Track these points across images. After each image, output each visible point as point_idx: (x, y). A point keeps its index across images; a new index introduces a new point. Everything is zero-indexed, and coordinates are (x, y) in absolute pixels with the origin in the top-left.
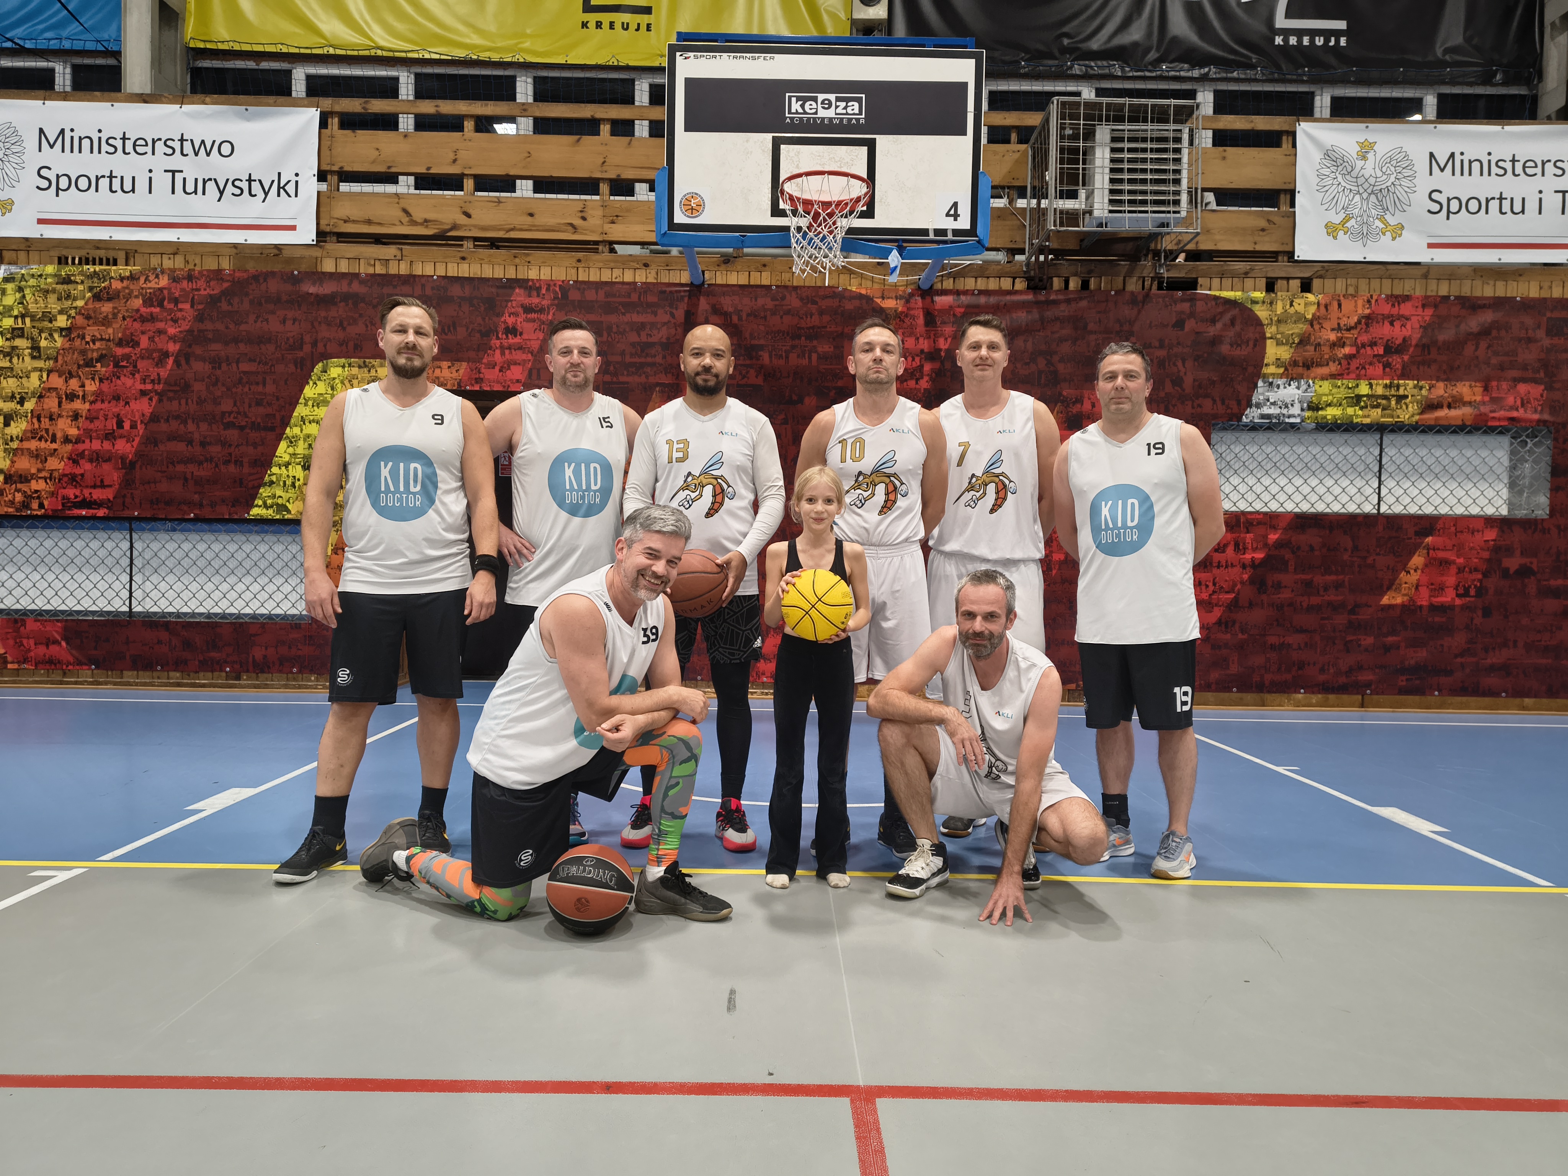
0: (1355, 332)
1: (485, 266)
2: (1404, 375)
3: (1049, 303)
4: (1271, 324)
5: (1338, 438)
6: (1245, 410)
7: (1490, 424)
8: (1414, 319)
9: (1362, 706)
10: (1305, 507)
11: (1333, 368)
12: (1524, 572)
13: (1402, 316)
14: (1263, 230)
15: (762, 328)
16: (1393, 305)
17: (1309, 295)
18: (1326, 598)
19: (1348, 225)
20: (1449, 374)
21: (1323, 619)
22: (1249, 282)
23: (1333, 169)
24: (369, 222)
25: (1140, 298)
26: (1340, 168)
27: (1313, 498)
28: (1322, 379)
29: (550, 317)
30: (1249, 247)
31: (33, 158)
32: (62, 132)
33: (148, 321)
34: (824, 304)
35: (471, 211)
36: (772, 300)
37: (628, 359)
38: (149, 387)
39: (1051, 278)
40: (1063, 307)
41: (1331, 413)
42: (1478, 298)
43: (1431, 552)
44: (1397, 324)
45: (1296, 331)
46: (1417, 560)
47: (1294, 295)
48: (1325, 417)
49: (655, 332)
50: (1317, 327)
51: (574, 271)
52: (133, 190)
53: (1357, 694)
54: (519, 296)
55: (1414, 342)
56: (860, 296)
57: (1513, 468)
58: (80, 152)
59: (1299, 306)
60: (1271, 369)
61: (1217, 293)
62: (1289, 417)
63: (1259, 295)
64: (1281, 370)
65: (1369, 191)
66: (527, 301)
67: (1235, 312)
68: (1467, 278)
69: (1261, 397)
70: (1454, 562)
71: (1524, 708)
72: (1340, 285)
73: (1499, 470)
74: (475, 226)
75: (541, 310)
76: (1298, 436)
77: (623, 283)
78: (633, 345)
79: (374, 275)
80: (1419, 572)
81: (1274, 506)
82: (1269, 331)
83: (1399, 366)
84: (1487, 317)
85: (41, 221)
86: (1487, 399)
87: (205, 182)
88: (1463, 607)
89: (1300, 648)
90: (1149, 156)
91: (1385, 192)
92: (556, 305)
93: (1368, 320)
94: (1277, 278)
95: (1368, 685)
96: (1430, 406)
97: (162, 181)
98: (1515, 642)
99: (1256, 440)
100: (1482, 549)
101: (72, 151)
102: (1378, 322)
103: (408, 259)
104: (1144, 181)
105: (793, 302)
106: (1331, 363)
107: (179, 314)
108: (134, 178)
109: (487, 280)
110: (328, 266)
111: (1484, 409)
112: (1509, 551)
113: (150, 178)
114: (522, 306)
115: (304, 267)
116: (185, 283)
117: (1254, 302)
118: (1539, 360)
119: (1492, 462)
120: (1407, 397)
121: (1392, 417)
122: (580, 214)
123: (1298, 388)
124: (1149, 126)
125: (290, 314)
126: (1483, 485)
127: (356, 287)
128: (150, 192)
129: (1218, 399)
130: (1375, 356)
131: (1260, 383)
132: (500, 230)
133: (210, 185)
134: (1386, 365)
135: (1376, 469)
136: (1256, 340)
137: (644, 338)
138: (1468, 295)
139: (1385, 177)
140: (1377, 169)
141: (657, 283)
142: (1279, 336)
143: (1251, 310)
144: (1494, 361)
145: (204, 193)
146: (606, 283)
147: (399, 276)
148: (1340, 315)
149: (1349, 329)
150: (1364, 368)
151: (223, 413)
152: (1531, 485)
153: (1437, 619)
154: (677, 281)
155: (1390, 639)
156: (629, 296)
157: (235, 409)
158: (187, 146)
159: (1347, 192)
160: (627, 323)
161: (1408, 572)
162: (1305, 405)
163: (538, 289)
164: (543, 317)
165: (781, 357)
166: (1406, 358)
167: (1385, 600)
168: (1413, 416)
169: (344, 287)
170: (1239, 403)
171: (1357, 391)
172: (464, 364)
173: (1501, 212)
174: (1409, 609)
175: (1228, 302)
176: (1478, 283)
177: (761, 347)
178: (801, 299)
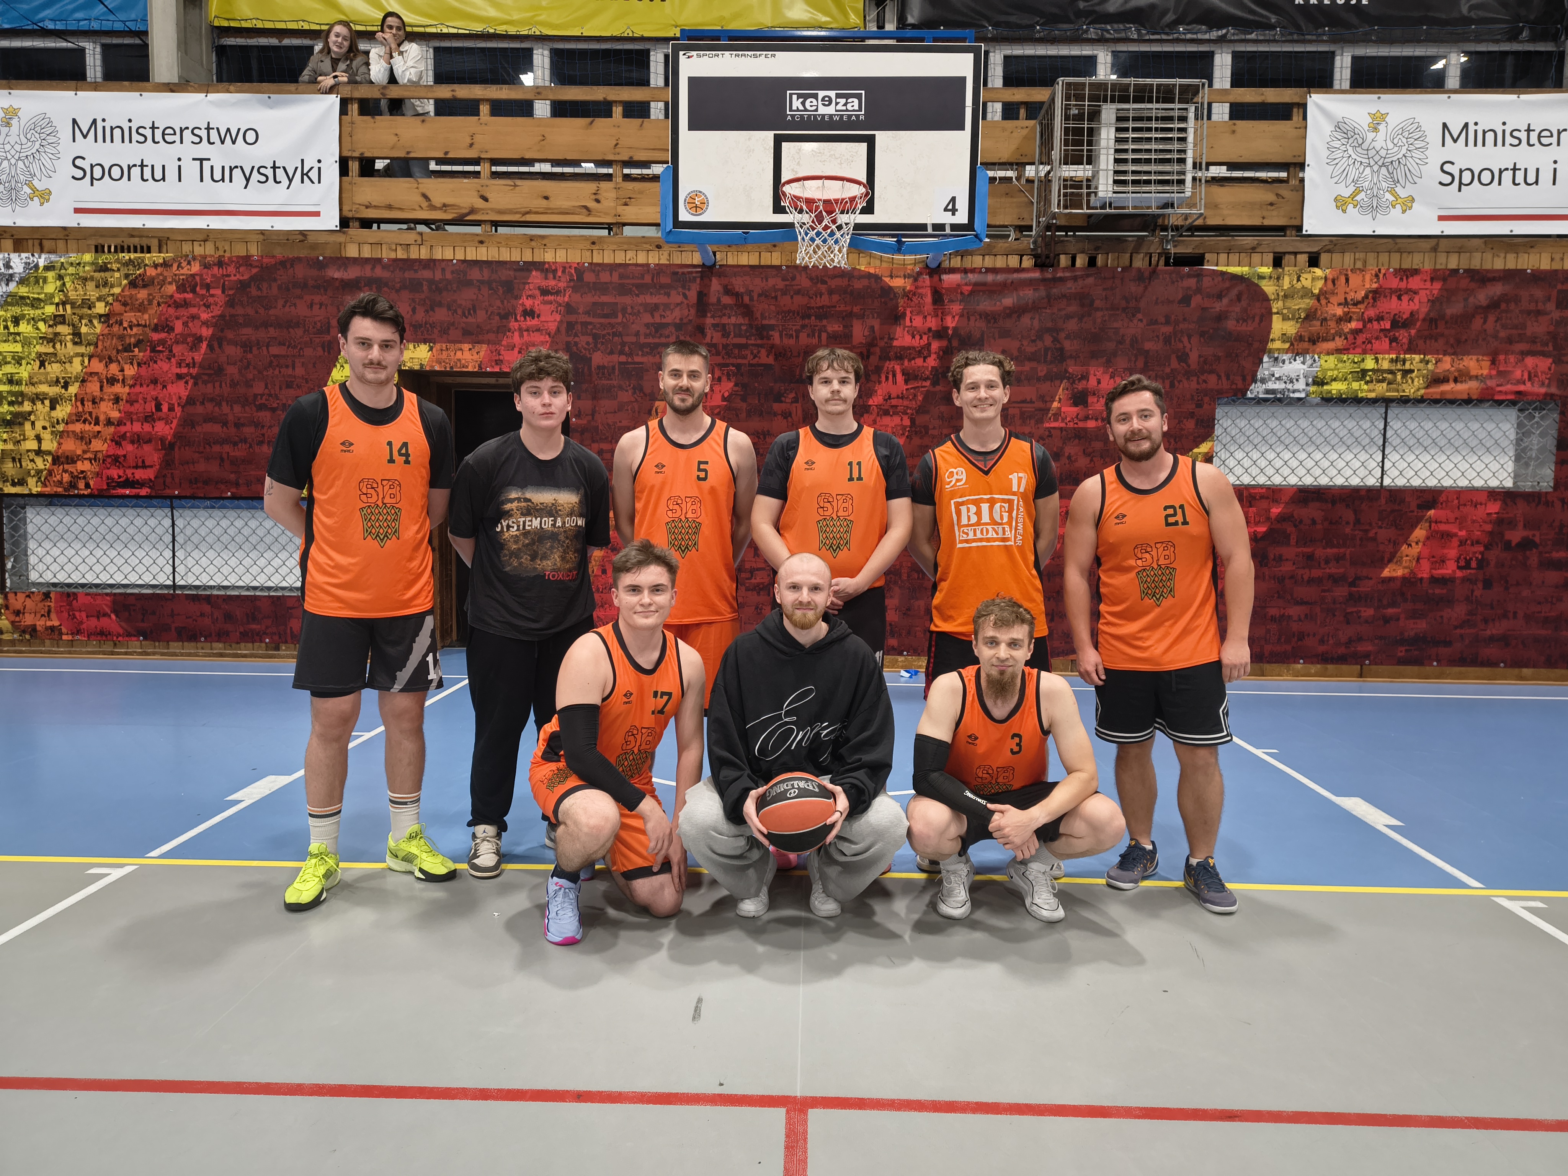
0: (1362, 306)
1: (503, 250)
2: (1411, 350)
3: (1056, 280)
4: (1278, 299)
5: (1343, 411)
6: (1250, 385)
7: (1496, 398)
8: (1422, 293)
9: (1361, 675)
10: (1308, 481)
11: (1339, 342)
12: (1526, 544)
13: (1410, 290)
14: (1271, 204)
15: (773, 308)
16: (1401, 279)
17: (1316, 270)
18: (1328, 571)
19: (1358, 198)
20: (1457, 348)
21: (1324, 591)
22: (1256, 258)
23: (1344, 141)
24: (390, 207)
25: (1147, 274)
26: (1351, 141)
27: (1317, 472)
28: (1328, 354)
29: (566, 299)
30: (1257, 222)
31: (68, 149)
32: (94, 122)
33: (182, 306)
34: (833, 283)
35: (488, 195)
36: (783, 280)
37: (642, 340)
38: (184, 370)
39: (1059, 255)
40: (1070, 284)
41: (1336, 388)
42: (1487, 271)
43: (1433, 525)
44: (1405, 298)
45: (1303, 306)
46: (1419, 533)
47: (1301, 270)
48: (1330, 392)
49: (668, 313)
50: (1323, 302)
51: (589, 253)
52: (163, 179)
53: (1357, 664)
54: (536, 277)
55: (1421, 316)
56: (869, 276)
57: (1519, 441)
58: (112, 141)
59: (1306, 281)
60: (1277, 345)
61: (1224, 269)
62: (1294, 392)
63: (1266, 270)
64: (1287, 345)
65: (1380, 163)
66: (544, 284)
67: (1241, 287)
68: (1477, 250)
69: (1266, 373)
70: (1456, 535)
71: (1521, 678)
72: (1348, 258)
73: (1505, 443)
74: (492, 210)
75: (558, 293)
76: (1304, 410)
77: (637, 265)
78: (647, 325)
79: (396, 260)
80: (1420, 544)
81: (1277, 480)
82: (1276, 306)
83: (1405, 341)
84: (1497, 289)
85: (77, 211)
86: (1494, 372)
87: (231, 170)
88: (1464, 580)
89: (1300, 620)
90: (1154, 135)
91: (1396, 164)
92: (572, 288)
93: (1375, 295)
94: (1285, 253)
95: (1367, 656)
96: (1436, 380)
97: (191, 170)
98: (1515, 613)
99: (1261, 414)
100: (1485, 522)
101: (104, 141)
102: (1385, 297)
103: (428, 244)
104: (1148, 161)
105: (804, 282)
106: (1337, 338)
107: (211, 300)
108: (164, 166)
109: (505, 263)
110: (352, 251)
111: (1491, 383)
112: (1511, 524)
113: (180, 167)
114: (539, 288)
115: (328, 254)
116: (216, 268)
117: (1261, 277)
118: (1549, 333)
119: (1497, 434)
120: (1413, 371)
121: (1398, 391)
122: (594, 197)
123: (1303, 363)
124: (1155, 106)
125: (317, 299)
126: (1488, 458)
127: (379, 272)
128: (180, 180)
129: (1223, 375)
130: (1381, 330)
131: (1266, 359)
132: (516, 213)
133: (237, 173)
134: (1393, 340)
135: (1381, 442)
136: (1262, 316)
137: (657, 319)
138: (1478, 267)
139: (1396, 149)
140: (1388, 141)
141: (670, 265)
142: (1285, 311)
143: (1257, 285)
144: (1503, 334)
145: (231, 181)
146: (620, 265)
147: (419, 261)
148: (1348, 290)
149: (1356, 304)
150: (1370, 342)
151: (255, 396)
152: (1537, 458)
153: (1437, 591)
154: (689, 263)
155: (1390, 611)
156: (643, 277)
157: (267, 391)
158: (214, 134)
159: (1357, 165)
160: (641, 305)
161: (1410, 545)
162: (1310, 380)
163: (555, 271)
164: (560, 299)
165: (791, 336)
166: (1413, 332)
167: (1386, 573)
168: (1418, 390)
169: (368, 272)
170: (1244, 379)
171: (1363, 366)
172: (485, 346)
173: (1514, 184)
174: (1409, 581)
175: (1234, 277)
176: (1488, 256)
177: (772, 327)
178: (811, 279)
